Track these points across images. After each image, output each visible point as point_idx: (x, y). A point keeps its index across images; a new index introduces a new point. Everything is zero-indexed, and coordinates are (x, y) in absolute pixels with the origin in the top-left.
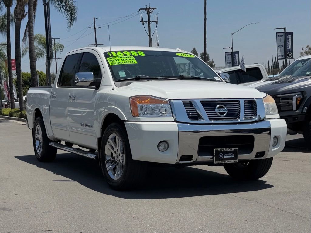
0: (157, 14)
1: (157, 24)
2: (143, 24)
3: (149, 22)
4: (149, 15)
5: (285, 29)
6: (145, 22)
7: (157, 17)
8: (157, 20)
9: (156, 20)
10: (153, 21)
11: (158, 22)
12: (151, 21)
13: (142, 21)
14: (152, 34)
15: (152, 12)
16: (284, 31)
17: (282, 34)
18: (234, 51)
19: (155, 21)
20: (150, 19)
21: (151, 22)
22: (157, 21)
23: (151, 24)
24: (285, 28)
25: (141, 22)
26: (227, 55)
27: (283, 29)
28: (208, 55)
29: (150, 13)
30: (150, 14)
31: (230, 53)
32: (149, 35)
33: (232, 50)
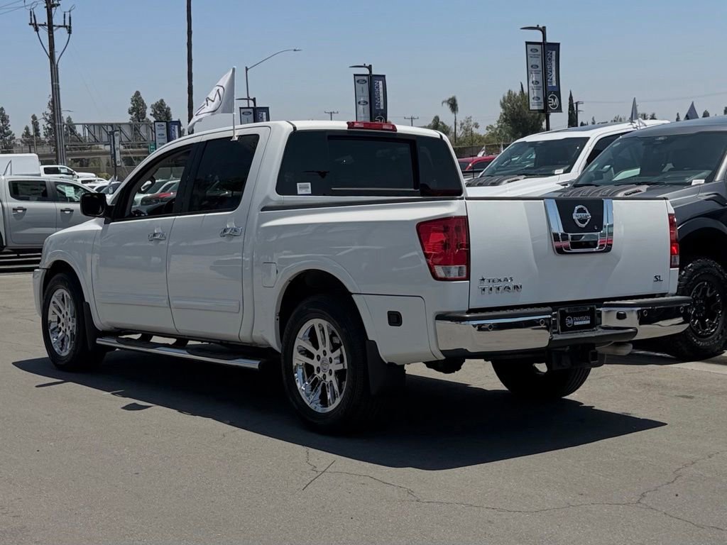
0: (70, 11)
1: (70, 32)
2: (37, 30)
3: (50, 26)
4: (51, 9)
5: (370, 68)
6: (40, 25)
7: (70, 18)
8: (70, 24)
9: (67, 24)
10: (60, 26)
11: (72, 29)
12: (55, 26)
13: (33, 22)
14: (57, 56)
15: (58, 5)
16: (368, 72)
17: (365, 78)
18: (257, 106)
19: (65, 26)
20: (53, 20)
21: (54, 28)
22: (70, 27)
23: (55, 33)
24: (370, 66)
25: (30, 24)
26: (243, 113)
27: (366, 67)
28: (169, 109)
29: (54, 6)
30: (53, 9)
31: (251, 110)
32: (52, 57)
33: (255, 104)
